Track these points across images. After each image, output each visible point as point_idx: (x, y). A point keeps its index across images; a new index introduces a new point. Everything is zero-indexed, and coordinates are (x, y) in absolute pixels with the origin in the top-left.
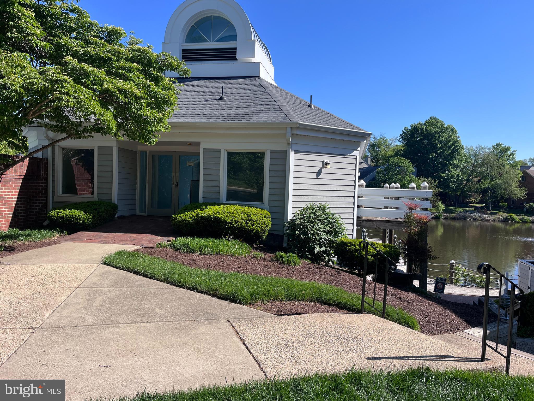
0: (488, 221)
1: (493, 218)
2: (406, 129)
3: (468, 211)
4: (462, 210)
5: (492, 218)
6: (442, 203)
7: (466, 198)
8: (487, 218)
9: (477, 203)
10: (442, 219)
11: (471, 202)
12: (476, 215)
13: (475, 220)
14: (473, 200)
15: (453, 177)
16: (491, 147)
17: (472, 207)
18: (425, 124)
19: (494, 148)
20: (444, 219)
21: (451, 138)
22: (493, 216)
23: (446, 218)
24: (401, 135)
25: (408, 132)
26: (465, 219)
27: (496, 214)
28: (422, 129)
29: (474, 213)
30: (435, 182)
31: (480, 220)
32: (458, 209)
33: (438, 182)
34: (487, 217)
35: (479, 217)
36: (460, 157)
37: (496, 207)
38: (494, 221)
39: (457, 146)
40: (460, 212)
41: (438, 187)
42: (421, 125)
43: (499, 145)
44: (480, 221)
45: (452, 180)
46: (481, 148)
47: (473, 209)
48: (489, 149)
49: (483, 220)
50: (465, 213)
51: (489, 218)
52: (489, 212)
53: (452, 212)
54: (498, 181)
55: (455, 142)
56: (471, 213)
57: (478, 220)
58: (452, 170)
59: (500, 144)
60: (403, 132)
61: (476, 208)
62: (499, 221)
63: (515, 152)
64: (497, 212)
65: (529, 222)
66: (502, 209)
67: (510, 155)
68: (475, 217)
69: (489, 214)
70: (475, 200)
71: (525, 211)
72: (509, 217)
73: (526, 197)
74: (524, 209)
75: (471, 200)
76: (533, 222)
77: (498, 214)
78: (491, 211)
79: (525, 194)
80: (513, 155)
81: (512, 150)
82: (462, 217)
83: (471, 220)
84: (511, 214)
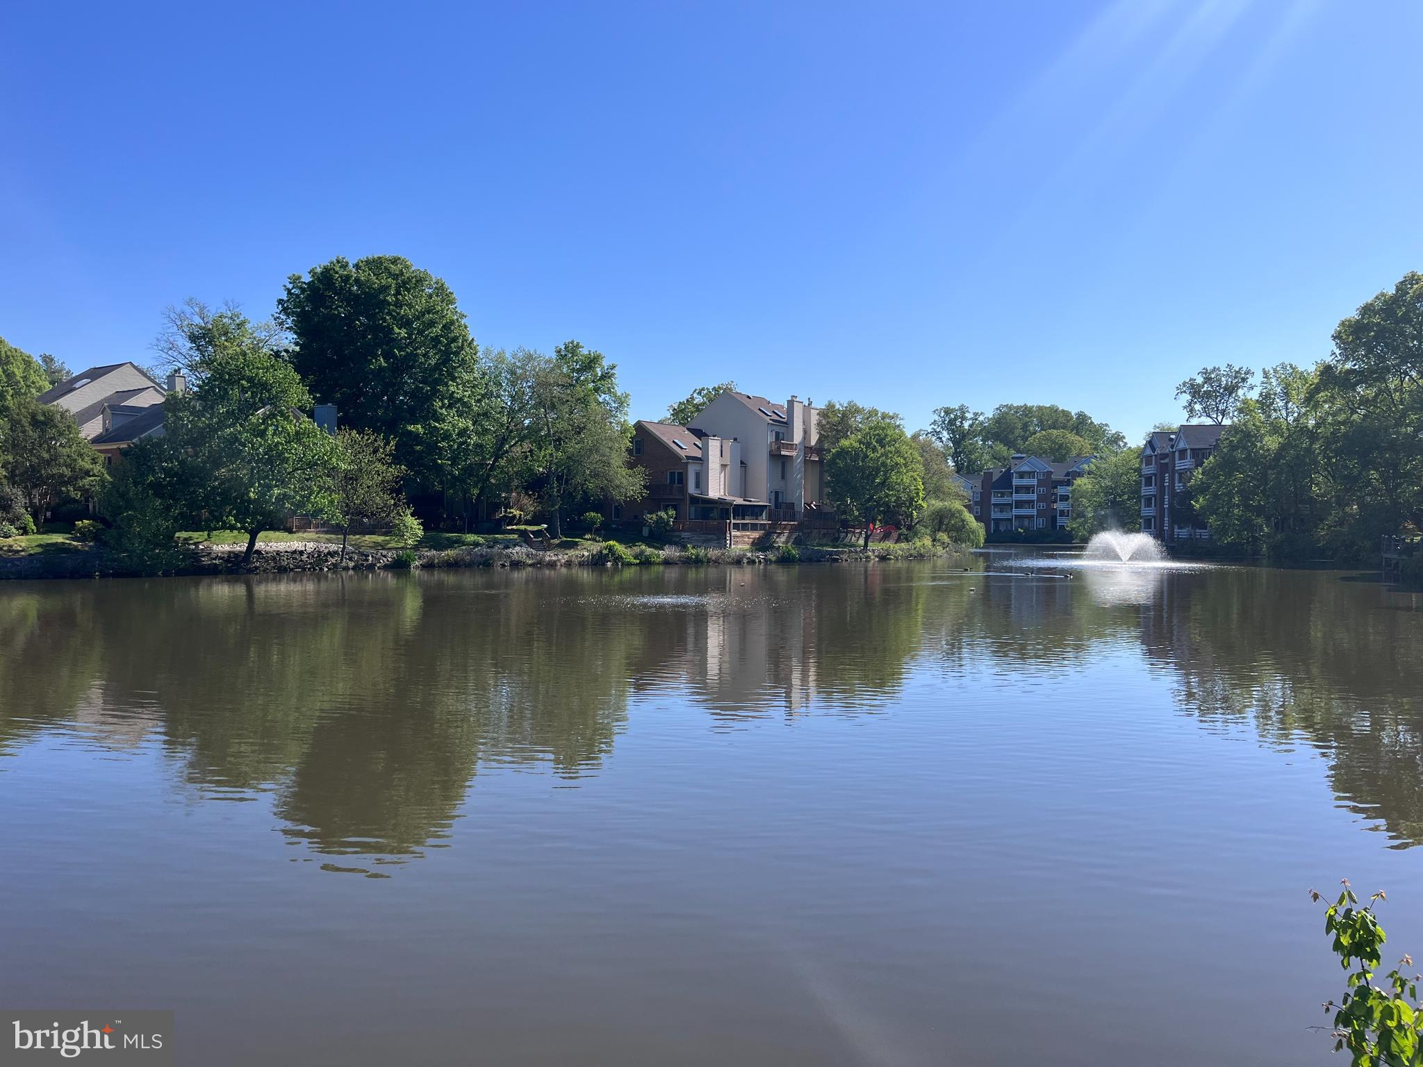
0: (552, 565)
1: (566, 557)
2: (295, 280)
3: (496, 542)
4: (481, 540)
5: (563, 557)
6: (412, 515)
7: (497, 507)
8: (547, 559)
9: (528, 523)
10: (417, 567)
11: (511, 521)
12: (518, 552)
13: (516, 565)
14: (517, 513)
15: (447, 435)
16: (554, 356)
17: (512, 532)
18: (357, 266)
19: (561, 357)
20: (424, 567)
21: (437, 314)
22: (567, 552)
23: (429, 566)
24: (280, 302)
25: (303, 290)
26: (486, 563)
27: (573, 545)
28: (346, 279)
29: (515, 546)
30: (387, 443)
31: (530, 565)
32: (471, 538)
33: (396, 446)
34: (550, 556)
35: (528, 556)
37: (575, 529)
38: (569, 564)
39: (455, 340)
40: (476, 544)
41: (396, 459)
42: (345, 266)
43: (572, 349)
44: (530, 569)
46: (530, 358)
47: (516, 536)
48: (549, 361)
49: (539, 564)
50: (489, 547)
51: (554, 558)
52: (556, 541)
53: (448, 545)
54: (572, 447)
55: (448, 327)
56: (507, 547)
57: (524, 565)
58: (445, 413)
59: (576, 344)
60: (289, 291)
61: (523, 534)
62: (581, 564)
63: (613, 367)
64: (577, 540)
65: (659, 564)
66: (589, 531)
67: (603, 377)
68: (515, 557)
69: (556, 547)
70: (521, 515)
71: (647, 535)
72: (605, 552)
73: (646, 493)
74: (644, 528)
75: (510, 513)
76: (667, 562)
77: (578, 545)
78: (560, 538)
79: (645, 487)
80: (609, 377)
81: (606, 363)
82: (479, 559)
83: (503, 566)
84: (611, 543)
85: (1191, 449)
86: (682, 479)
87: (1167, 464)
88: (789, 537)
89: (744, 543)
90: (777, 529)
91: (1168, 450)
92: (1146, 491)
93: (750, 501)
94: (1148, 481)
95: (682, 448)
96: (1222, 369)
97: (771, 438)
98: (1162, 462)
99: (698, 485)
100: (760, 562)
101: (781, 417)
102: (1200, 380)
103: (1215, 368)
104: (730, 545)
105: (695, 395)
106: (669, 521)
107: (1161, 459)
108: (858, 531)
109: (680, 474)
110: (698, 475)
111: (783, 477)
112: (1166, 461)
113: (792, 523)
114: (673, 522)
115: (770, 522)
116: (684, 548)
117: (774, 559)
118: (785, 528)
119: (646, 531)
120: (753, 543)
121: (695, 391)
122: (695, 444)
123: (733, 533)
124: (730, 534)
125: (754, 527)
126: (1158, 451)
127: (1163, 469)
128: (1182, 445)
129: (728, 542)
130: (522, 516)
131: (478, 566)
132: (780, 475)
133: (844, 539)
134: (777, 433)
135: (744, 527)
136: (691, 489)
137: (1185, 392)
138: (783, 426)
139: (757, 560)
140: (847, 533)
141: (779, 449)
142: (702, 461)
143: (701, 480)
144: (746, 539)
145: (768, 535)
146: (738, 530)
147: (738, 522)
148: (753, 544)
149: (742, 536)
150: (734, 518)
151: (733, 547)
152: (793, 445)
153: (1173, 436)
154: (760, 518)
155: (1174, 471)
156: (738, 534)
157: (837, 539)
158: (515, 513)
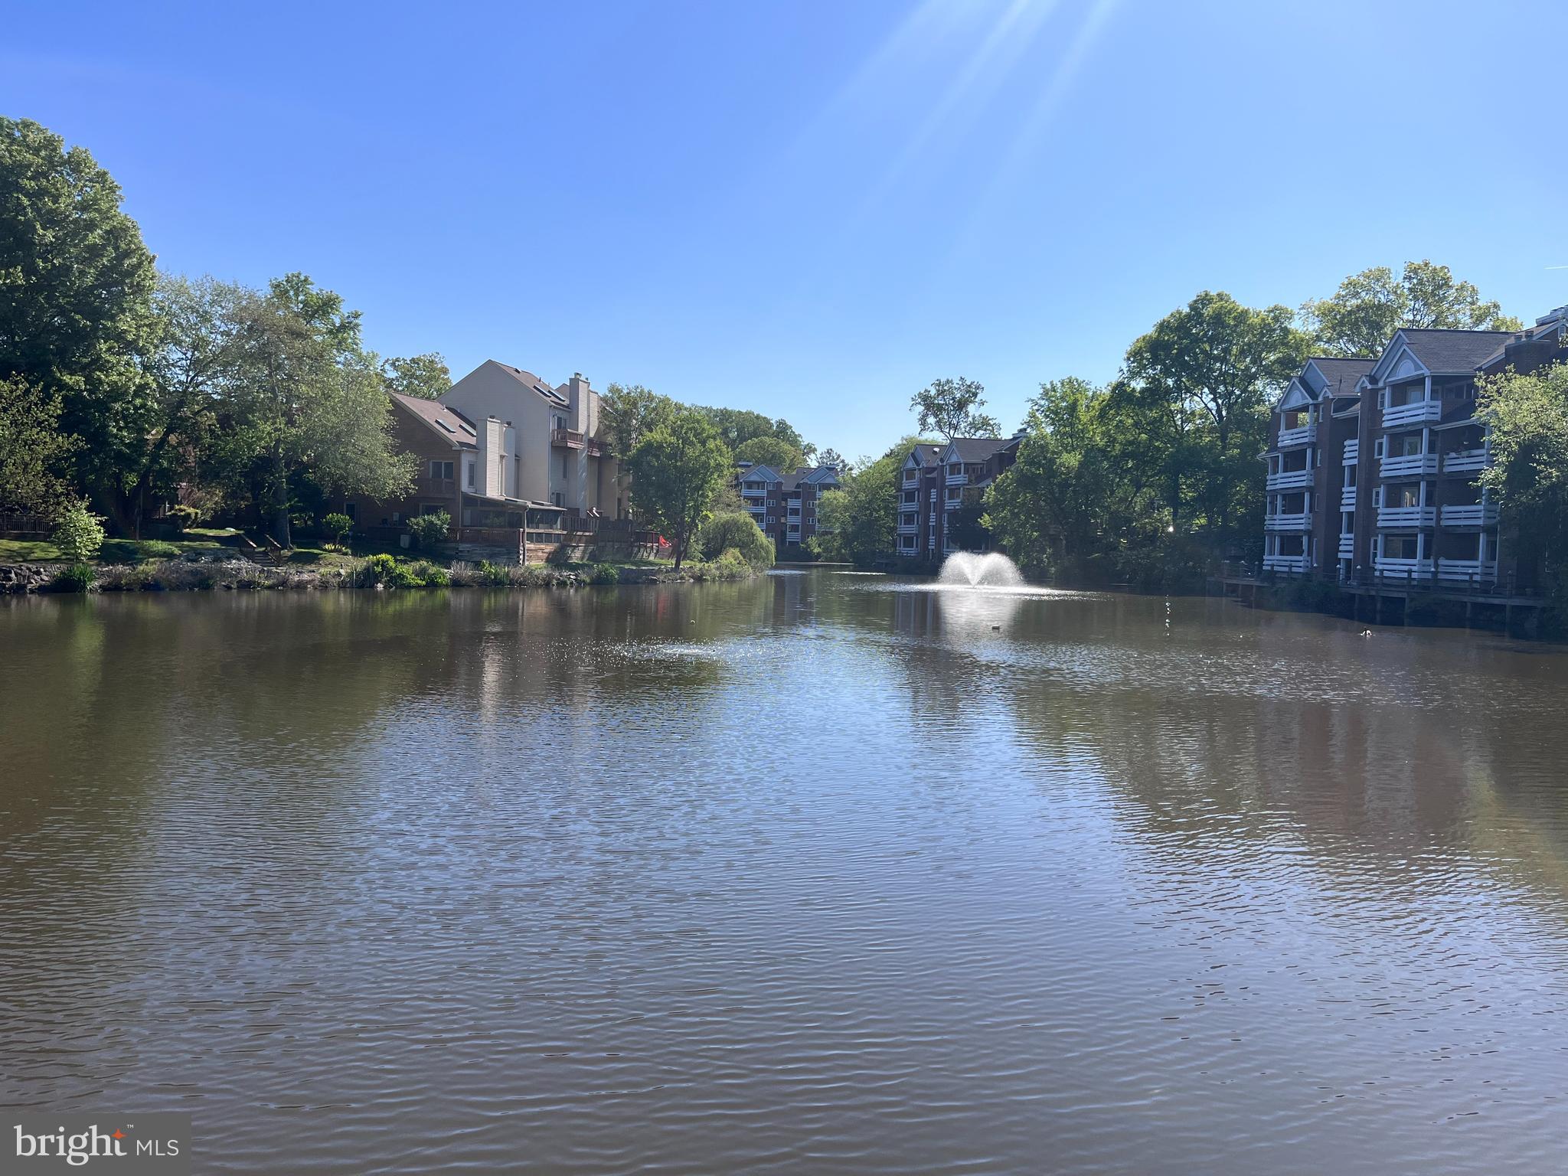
0: (302, 587)
1: (315, 576)
3: (197, 553)
4: (172, 549)
5: (308, 575)
6: (88, 510)
7: (159, 502)
8: (291, 579)
9: (205, 525)
10: (96, 590)
11: (184, 521)
12: (242, 567)
13: (247, 586)
14: (191, 510)
15: (117, 393)
17: (201, 538)
19: (281, 291)
20: (104, 589)
21: (98, 211)
22: (310, 567)
23: (113, 589)
26: (203, 585)
27: (313, 559)
29: (227, 559)
31: (270, 588)
34: (290, 574)
35: (260, 573)
36: (141, 310)
38: (324, 585)
40: (170, 555)
43: (298, 284)
44: (267, 593)
45: (117, 406)
47: (214, 546)
49: (282, 586)
50: (192, 561)
51: (299, 577)
52: (286, 553)
53: (129, 556)
55: (116, 234)
56: (218, 561)
57: (260, 587)
58: (113, 359)
59: (302, 278)
62: (342, 586)
63: (357, 316)
64: (316, 551)
65: (447, 586)
66: (331, 539)
67: (343, 327)
68: (244, 576)
69: (288, 561)
70: (196, 514)
71: (407, 546)
72: (379, 569)
73: (413, 489)
74: (402, 536)
75: (181, 510)
76: (456, 584)
77: (319, 559)
78: (292, 549)
79: (412, 481)
80: (352, 329)
81: (345, 309)
82: (190, 578)
83: (228, 588)
84: (383, 556)
85: (965, 464)
86: (452, 470)
87: (934, 479)
88: (584, 552)
89: (539, 558)
90: (571, 541)
91: (937, 463)
92: (905, 507)
93: (542, 505)
94: (910, 496)
95: (449, 431)
96: (955, 382)
97: (553, 425)
98: (928, 476)
99: (471, 483)
100: (572, 583)
101: (560, 399)
102: (933, 392)
103: (948, 380)
104: (524, 561)
105: (387, 367)
106: (441, 528)
107: (927, 473)
108: (649, 545)
109: (449, 466)
110: (472, 467)
111: (565, 476)
112: (934, 475)
113: (587, 534)
114: (447, 529)
115: (565, 532)
116: (478, 565)
117: (588, 580)
118: (580, 541)
119: (405, 541)
120: (548, 558)
121: (387, 361)
122: (460, 426)
123: (527, 546)
124: (523, 546)
125: (548, 538)
126: (923, 464)
127: (928, 484)
128: (954, 459)
129: (521, 557)
130: (199, 516)
131: (191, 589)
132: (562, 473)
133: (636, 554)
134: (559, 419)
135: (539, 538)
136: (465, 487)
137: (920, 403)
138: (566, 409)
139: (568, 582)
140: (639, 547)
141: (564, 439)
142: (478, 449)
143: (477, 474)
144: (540, 554)
145: (562, 549)
146: (532, 542)
147: (532, 531)
148: (548, 560)
149: (536, 550)
150: (528, 527)
151: (526, 563)
152: (577, 434)
153: (937, 450)
154: (555, 526)
155: (943, 487)
156: (532, 546)
157: (629, 555)
158: (189, 511)
